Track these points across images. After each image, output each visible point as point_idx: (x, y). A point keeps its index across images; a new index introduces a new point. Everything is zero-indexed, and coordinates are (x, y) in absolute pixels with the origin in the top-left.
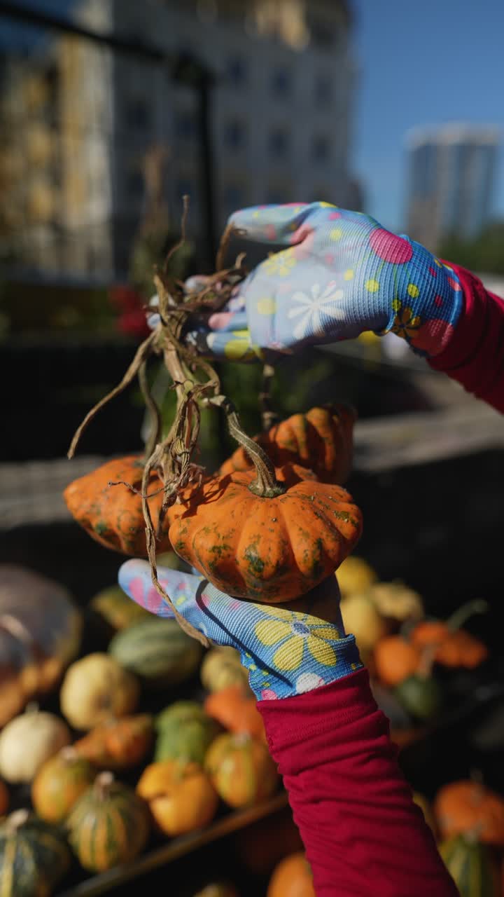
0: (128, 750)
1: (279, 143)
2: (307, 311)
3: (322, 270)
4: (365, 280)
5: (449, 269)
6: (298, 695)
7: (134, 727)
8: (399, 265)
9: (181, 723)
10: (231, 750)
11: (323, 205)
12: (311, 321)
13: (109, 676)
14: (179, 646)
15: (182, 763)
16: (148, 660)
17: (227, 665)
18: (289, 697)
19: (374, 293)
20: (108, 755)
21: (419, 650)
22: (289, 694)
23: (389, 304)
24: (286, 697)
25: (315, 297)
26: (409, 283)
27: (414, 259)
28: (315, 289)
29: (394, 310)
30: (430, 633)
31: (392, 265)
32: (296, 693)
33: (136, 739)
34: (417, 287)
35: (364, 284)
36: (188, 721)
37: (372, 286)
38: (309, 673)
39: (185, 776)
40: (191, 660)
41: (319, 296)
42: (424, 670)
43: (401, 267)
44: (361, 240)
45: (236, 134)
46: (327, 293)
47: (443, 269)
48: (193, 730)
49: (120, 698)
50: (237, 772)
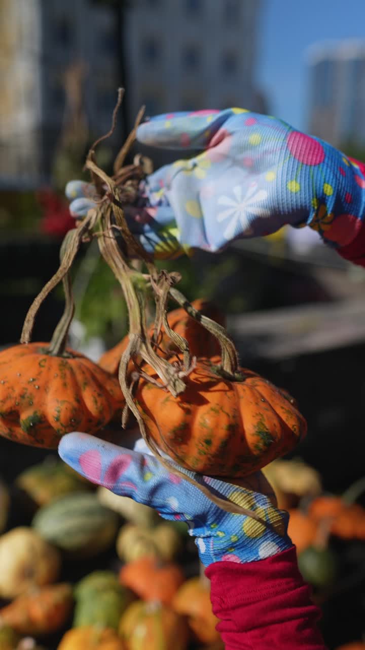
0: (49, 617)
1: (192, 58)
2: (235, 213)
3: (241, 172)
4: (287, 181)
5: (356, 166)
6: (261, 560)
7: (56, 595)
8: (315, 166)
9: (98, 592)
10: (144, 617)
11: (237, 111)
12: (239, 221)
13: (32, 549)
14: (97, 520)
15: (98, 629)
16: (68, 533)
17: (141, 538)
18: (252, 562)
19: (296, 193)
20: (31, 622)
21: (316, 523)
22: (252, 560)
23: (309, 203)
24: (249, 561)
25: (239, 199)
26: (324, 182)
27: (326, 160)
28: (237, 190)
29: (314, 208)
30: (327, 507)
31: (308, 167)
32: (259, 558)
33: (57, 607)
34: (331, 185)
35: (287, 185)
36: (104, 590)
37: (294, 187)
38: (269, 541)
39: (101, 641)
40: (108, 533)
41: (243, 197)
42: (321, 541)
43: (316, 168)
44: (279, 145)
45: (152, 51)
46: (249, 194)
47: (351, 167)
48: (109, 598)
49: (43, 569)
50: (149, 637)
